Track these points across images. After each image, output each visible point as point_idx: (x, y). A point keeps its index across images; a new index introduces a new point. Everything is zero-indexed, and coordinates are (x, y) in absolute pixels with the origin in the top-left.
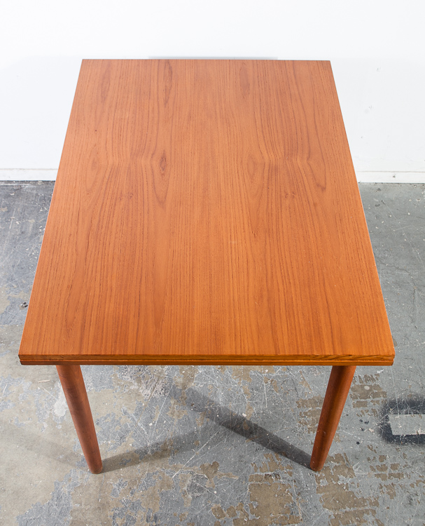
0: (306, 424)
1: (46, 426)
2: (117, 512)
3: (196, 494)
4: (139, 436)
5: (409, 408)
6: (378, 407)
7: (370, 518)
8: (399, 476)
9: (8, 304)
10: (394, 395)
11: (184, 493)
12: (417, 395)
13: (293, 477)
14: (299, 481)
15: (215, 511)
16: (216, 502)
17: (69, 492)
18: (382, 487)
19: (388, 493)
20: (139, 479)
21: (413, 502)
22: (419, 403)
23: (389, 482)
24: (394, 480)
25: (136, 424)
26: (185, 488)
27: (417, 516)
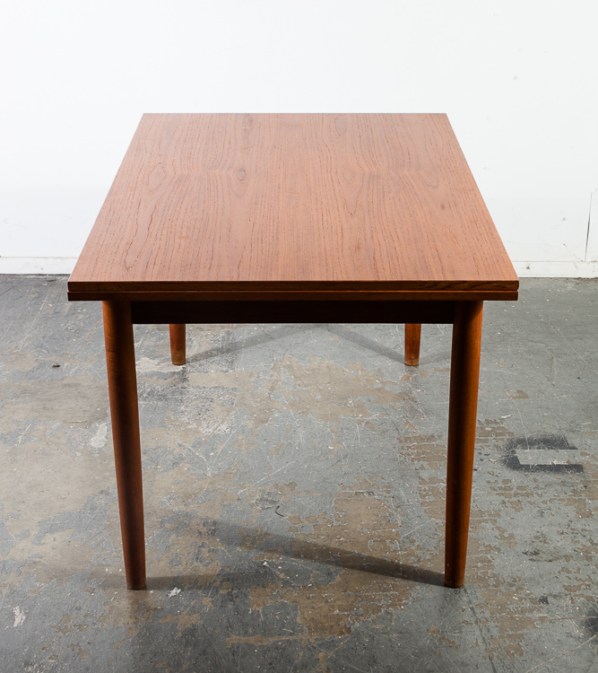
0: (409, 455)
1: (78, 454)
2: (166, 518)
3: (266, 506)
4: (197, 462)
5: (542, 445)
6: (500, 444)
7: (489, 525)
8: (527, 495)
9: (36, 364)
10: (523, 434)
11: (252, 505)
12: (553, 435)
13: (391, 494)
14: (398, 498)
15: (290, 518)
16: (292, 512)
17: (106, 504)
18: (505, 503)
19: (513, 508)
20: (195, 495)
21: (546, 515)
22: (555, 440)
23: (514, 499)
24: (521, 498)
25: (193, 454)
26: (254, 502)
27: (551, 524)
